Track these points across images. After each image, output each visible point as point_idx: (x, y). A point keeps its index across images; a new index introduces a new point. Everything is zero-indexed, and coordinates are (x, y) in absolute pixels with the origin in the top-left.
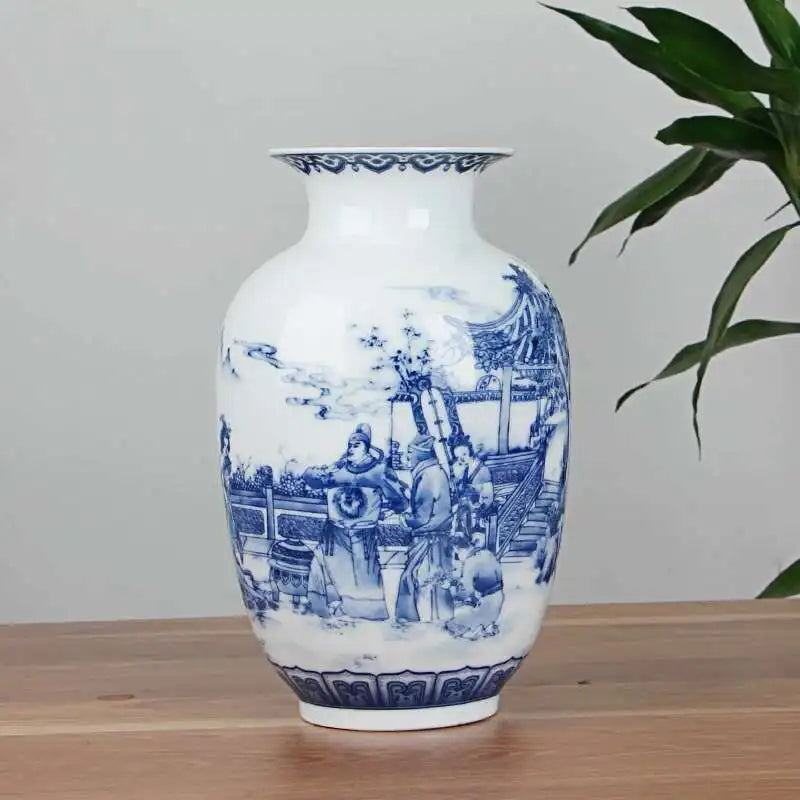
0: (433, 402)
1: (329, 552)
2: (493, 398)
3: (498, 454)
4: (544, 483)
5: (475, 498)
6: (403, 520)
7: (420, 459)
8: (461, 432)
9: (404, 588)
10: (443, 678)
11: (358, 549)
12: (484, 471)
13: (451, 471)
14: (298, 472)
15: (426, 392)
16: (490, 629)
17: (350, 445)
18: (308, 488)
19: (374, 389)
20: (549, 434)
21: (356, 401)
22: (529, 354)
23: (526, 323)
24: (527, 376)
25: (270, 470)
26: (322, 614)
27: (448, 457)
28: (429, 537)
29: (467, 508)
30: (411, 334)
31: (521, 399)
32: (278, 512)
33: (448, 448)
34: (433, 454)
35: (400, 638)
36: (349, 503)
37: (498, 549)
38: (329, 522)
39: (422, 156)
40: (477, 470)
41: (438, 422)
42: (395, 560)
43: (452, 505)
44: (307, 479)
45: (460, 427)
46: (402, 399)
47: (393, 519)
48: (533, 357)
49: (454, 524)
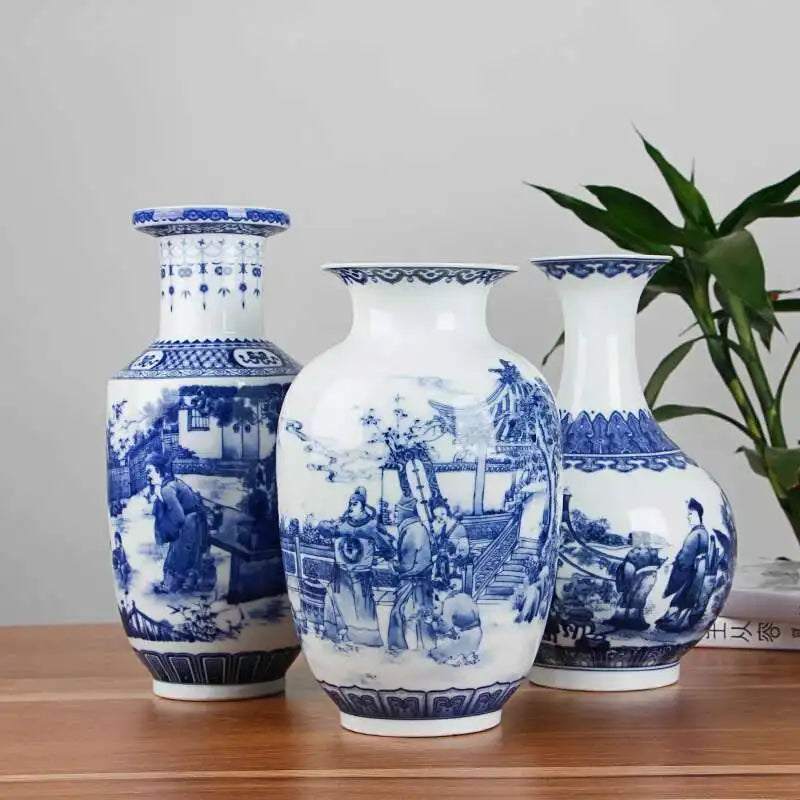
0: (416, 471)
1: (336, 590)
2: (468, 469)
3: (473, 514)
4: (520, 540)
5: (452, 550)
6: (391, 566)
7: (405, 517)
8: (440, 496)
9: (394, 622)
10: (433, 696)
11: (357, 587)
12: (460, 529)
13: (432, 527)
14: (315, 524)
15: (410, 462)
16: (470, 658)
17: (350, 504)
18: (321, 537)
19: (368, 458)
20: (525, 499)
21: (355, 467)
22: (505, 433)
23: (504, 408)
24: (502, 452)
25: (298, 522)
26: (335, 640)
27: (428, 516)
28: (413, 580)
29: (446, 558)
30: (400, 415)
31: (495, 470)
32: (303, 556)
33: (429, 509)
34: (415, 513)
35: (392, 662)
36: (350, 551)
37: (474, 593)
38: (336, 565)
39: (424, 270)
40: (454, 527)
41: (420, 487)
42: (386, 598)
43: (432, 555)
44: (322, 530)
45: (438, 491)
46: (391, 468)
47: (383, 565)
48: (509, 436)
49: (434, 571)
